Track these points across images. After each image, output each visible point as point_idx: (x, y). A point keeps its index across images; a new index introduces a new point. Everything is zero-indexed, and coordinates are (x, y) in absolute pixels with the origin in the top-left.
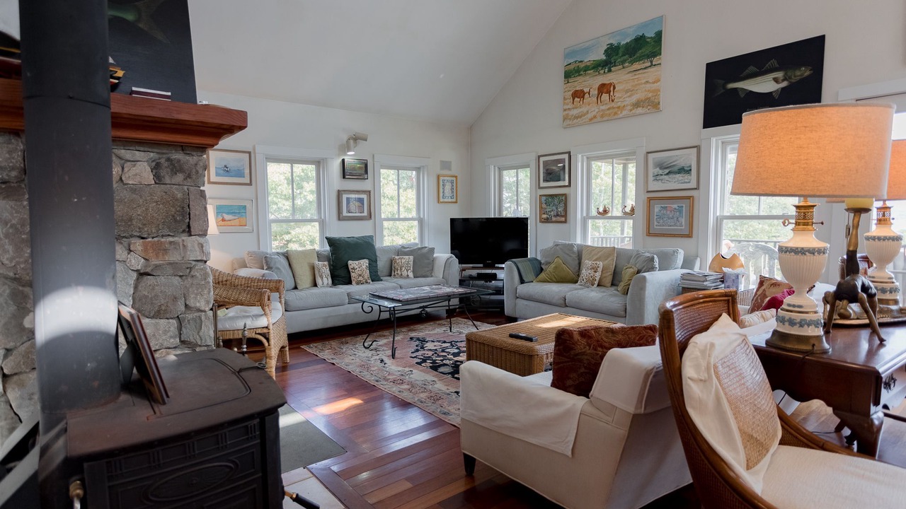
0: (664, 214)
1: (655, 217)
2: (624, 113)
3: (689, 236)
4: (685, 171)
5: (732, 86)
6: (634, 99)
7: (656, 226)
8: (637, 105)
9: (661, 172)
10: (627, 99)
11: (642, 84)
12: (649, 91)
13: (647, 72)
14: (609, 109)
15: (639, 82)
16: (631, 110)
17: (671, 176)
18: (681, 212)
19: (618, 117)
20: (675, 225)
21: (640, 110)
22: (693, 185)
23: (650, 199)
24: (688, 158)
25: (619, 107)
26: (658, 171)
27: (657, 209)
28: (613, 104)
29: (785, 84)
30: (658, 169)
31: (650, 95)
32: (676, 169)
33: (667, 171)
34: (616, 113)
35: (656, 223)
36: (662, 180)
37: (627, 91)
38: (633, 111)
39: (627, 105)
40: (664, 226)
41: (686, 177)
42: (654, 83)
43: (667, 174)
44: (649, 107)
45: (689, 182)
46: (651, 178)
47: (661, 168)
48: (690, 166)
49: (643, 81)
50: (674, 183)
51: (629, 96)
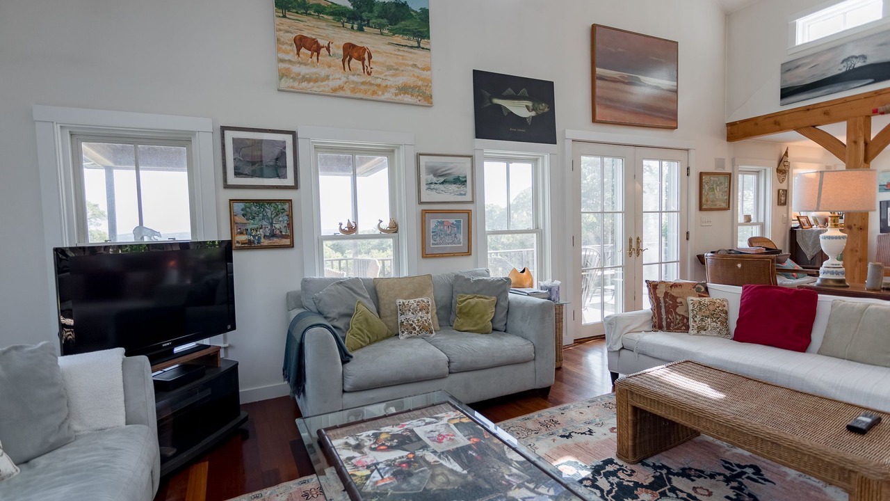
0: (441, 231)
1: (432, 234)
2: (387, 96)
3: (469, 253)
4: (460, 181)
5: (496, 101)
6: (400, 80)
7: (432, 245)
8: (404, 89)
9: (435, 180)
10: (389, 78)
11: (408, 65)
12: (418, 77)
13: (415, 54)
14: (363, 83)
15: (405, 62)
16: (396, 95)
17: (447, 185)
18: (458, 227)
19: (379, 98)
20: (453, 243)
21: (408, 98)
22: (468, 198)
23: (425, 212)
24: (461, 167)
25: (379, 86)
26: (431, 178)
27: (433, 223)
28: (368, 79)
29: (533, 114)
30: (432, 176)
31: (420, 83)
32: (451, 178)
33: (442, 179)
34: (374, 93)
35: (432, 241)
36: (436, 190)
37: (389, 68)
38: (398, 98)
39: (391, 87)
40: (440, 244)
41: (462, 188)
42: (423, 69)
43: (442, 183)
44: (419, 98)
45: (465, 195)
46: (423, 187)
47: (435, 175)
48: (465, 177)
49: (411, 63)
50: (449, 194)
51: (393, 76)
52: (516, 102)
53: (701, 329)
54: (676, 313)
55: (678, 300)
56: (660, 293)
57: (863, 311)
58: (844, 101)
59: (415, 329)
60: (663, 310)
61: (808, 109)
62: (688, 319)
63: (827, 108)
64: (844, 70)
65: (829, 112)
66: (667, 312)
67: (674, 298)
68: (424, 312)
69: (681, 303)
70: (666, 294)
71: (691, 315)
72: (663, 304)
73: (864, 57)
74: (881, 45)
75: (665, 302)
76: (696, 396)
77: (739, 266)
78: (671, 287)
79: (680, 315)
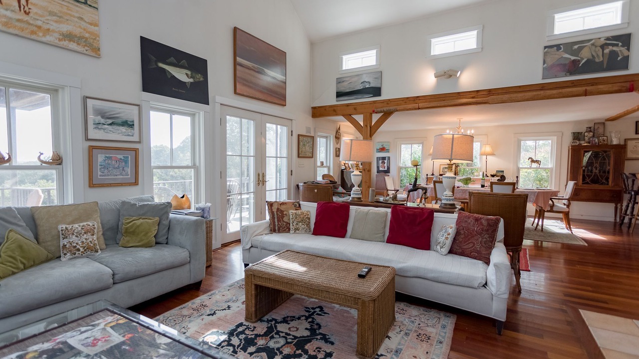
0: (109, 164)
1: (99, 167)
2: (48, 38)
3: (136, 183)
4: (128, 124)
5: (161, 65)
6: (65, 28)
8: (69, 37)
9: (103, 121)
10: (52, 23)
11: (74, 17)
12: (84, 30)
13: (82, 8)
14: (18, 20)
15: (69, 12)
16: (60, 40)
17: (115, 127)
18: (126, 162)
19: (39, 39)
20: (121, 174)
21: (73, 46)
22: (136, 138)
23: (91, 148)
24: (130, 113)
25: (39, 27)
26: (99, 119)
27: (100, 158)
28: (26, 18)
29: (191, 80)
30: (99, 117)
31: (87, 35)
32: (119, 121)
33: (110, 121)
34: (33, 32)
35: (99, 173)
36: (104, 129)
37: (51, 13)
38: (62, 43)
39: (53, 31)
40: (108, 175)
41: (129, 130)
42: (91, 24)
43: (110, 124)
44: (86, 48)
45: (133, 136)
46: (91, 126)
47: (103, 117)
48: (133, 122)
49: (77, 15)
50: (117, 134)
51: (56, 22)
52: (178, 69)
53: (296, 229)
54: (283, 221)
55: (285, 213)
56: (275, 209)
57: (367, 213)
58: (362, 104)
59: (79, 250)
60: (276, 220)
61: (348, 105)
62: (289, 224)
63: (356, 106)
64: (362, 88)
65: (356, 109)
66: (278, 221)
67: (282, 212)
68: (89, 234)
69: (286, 214)
70: (278, 209)
71: (291, 221)
72: (276, 216)
73: (369, 83)
74: (376, 78)
75: (277, 214)
76: (290, 271)
77: (316, 191)
78: (281, 205)
79: (285, 222)
